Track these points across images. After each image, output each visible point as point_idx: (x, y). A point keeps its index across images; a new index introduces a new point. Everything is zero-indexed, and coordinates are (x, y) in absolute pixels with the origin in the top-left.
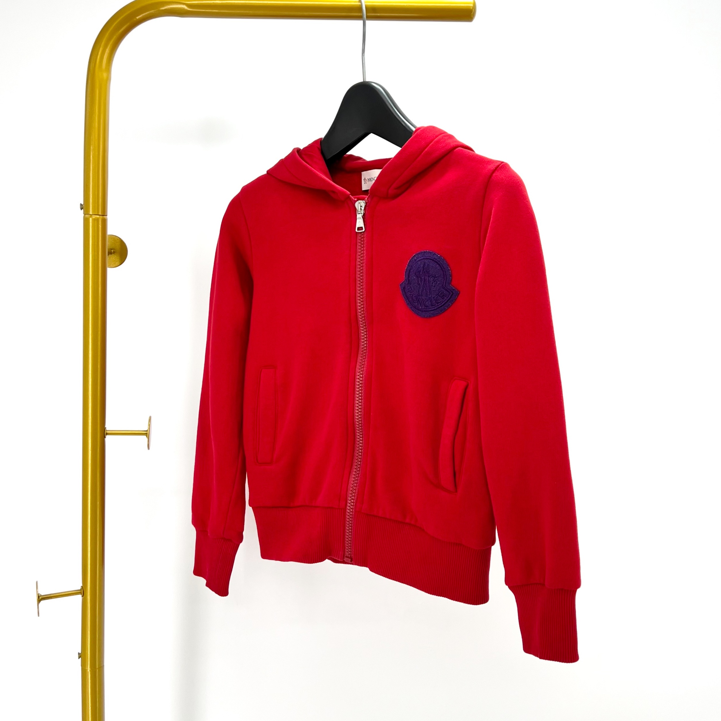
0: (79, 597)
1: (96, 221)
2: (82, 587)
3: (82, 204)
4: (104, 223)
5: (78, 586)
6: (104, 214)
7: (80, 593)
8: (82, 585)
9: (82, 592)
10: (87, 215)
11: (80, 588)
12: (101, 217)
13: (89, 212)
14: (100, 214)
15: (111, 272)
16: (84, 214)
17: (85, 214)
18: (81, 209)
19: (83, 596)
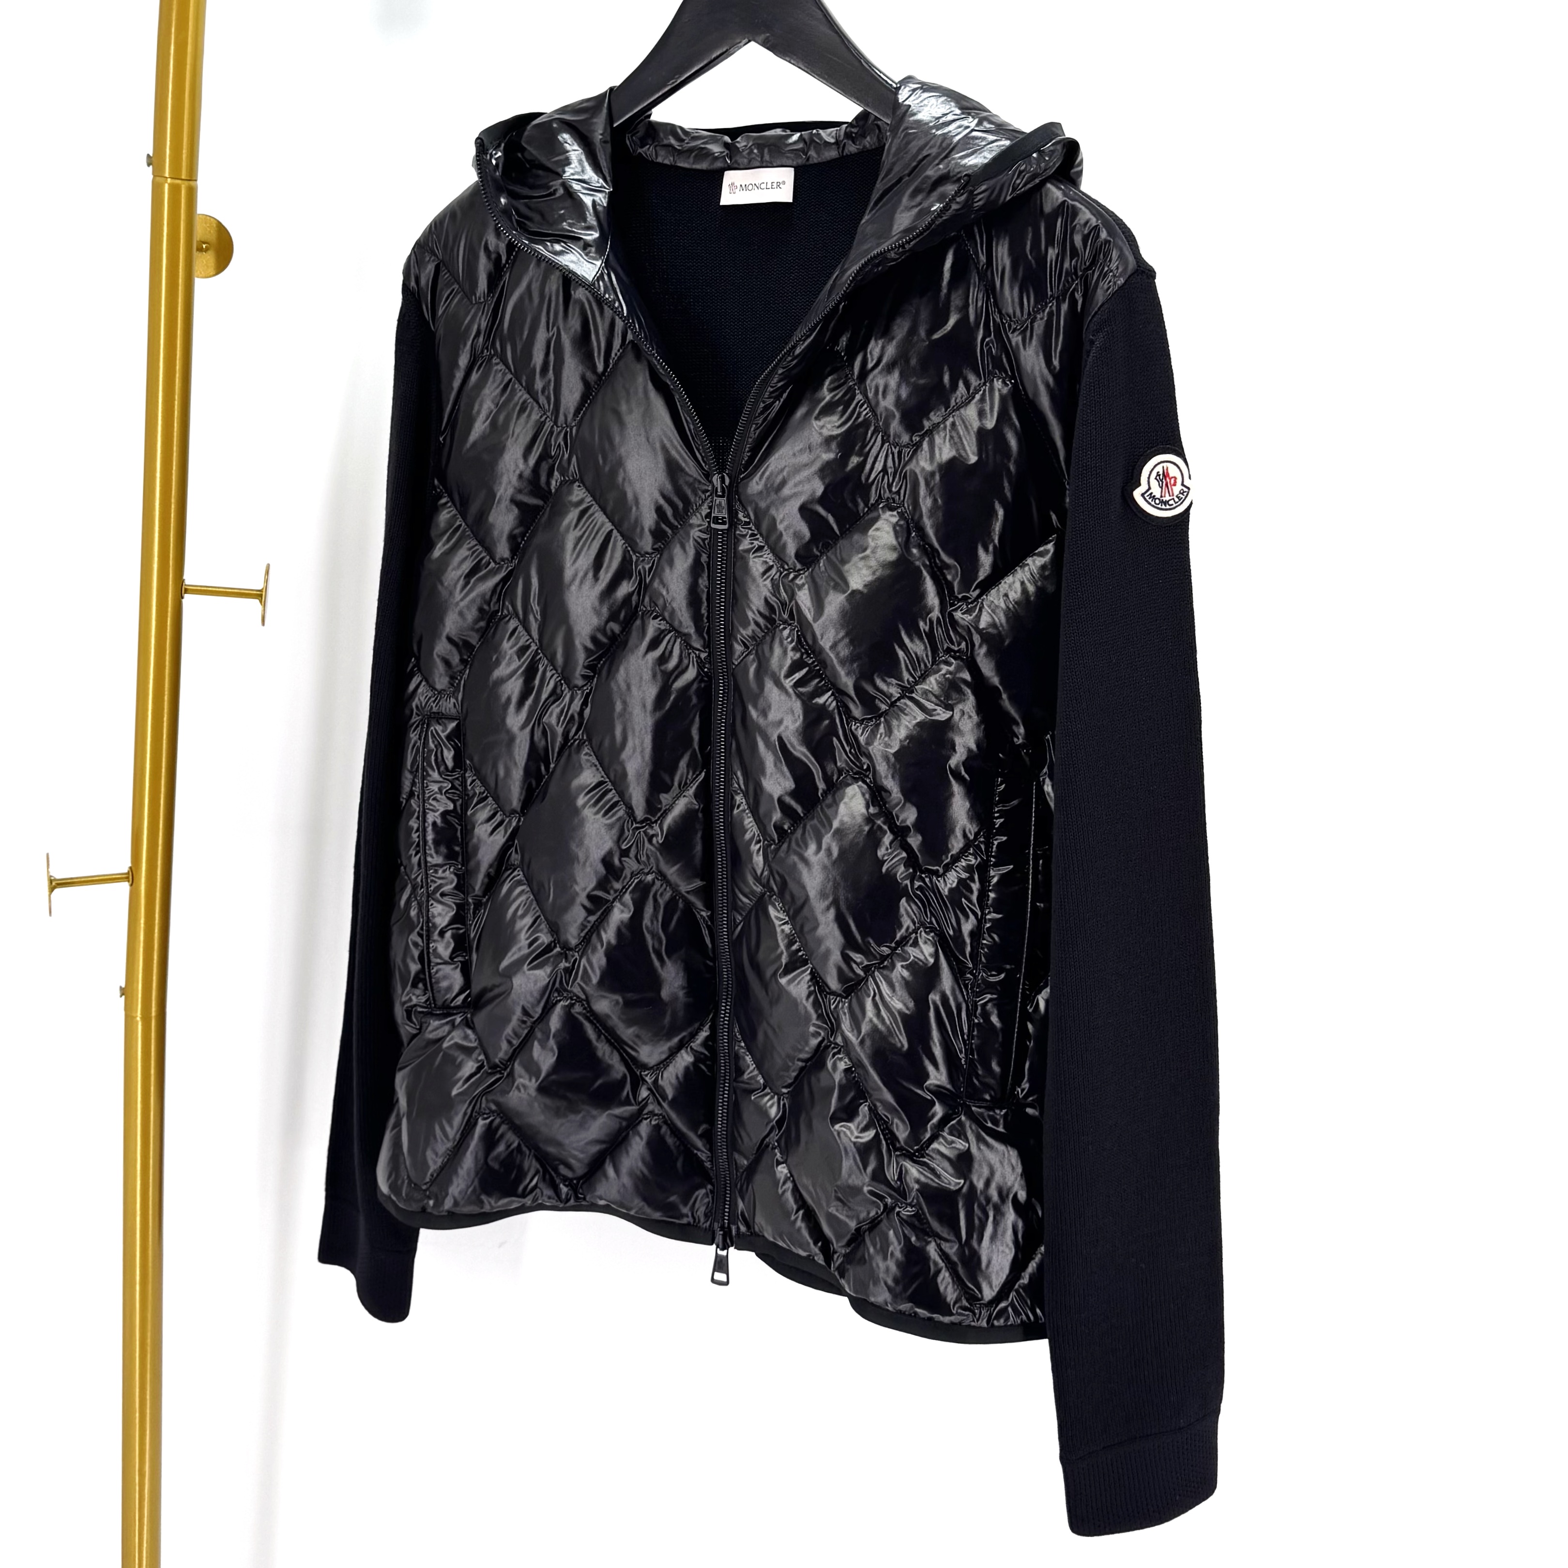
0: (125, 886)
1: (175, 190)
2: (131, 868)
3: (151, 155)
4: (192, 193)
5: (123, 865)
6: (192, 176)
7: (128, 878)
8: (130, 865)
9: (131, 877)
10: (158, 179)
11: (126, 871)
12: (186, 183)
13: (164, 172)
14: (183, 177)
15: (201, 285)
16: (153, 174)
17: (155, 175)
18: (149, 165)
19: (131, 885)
